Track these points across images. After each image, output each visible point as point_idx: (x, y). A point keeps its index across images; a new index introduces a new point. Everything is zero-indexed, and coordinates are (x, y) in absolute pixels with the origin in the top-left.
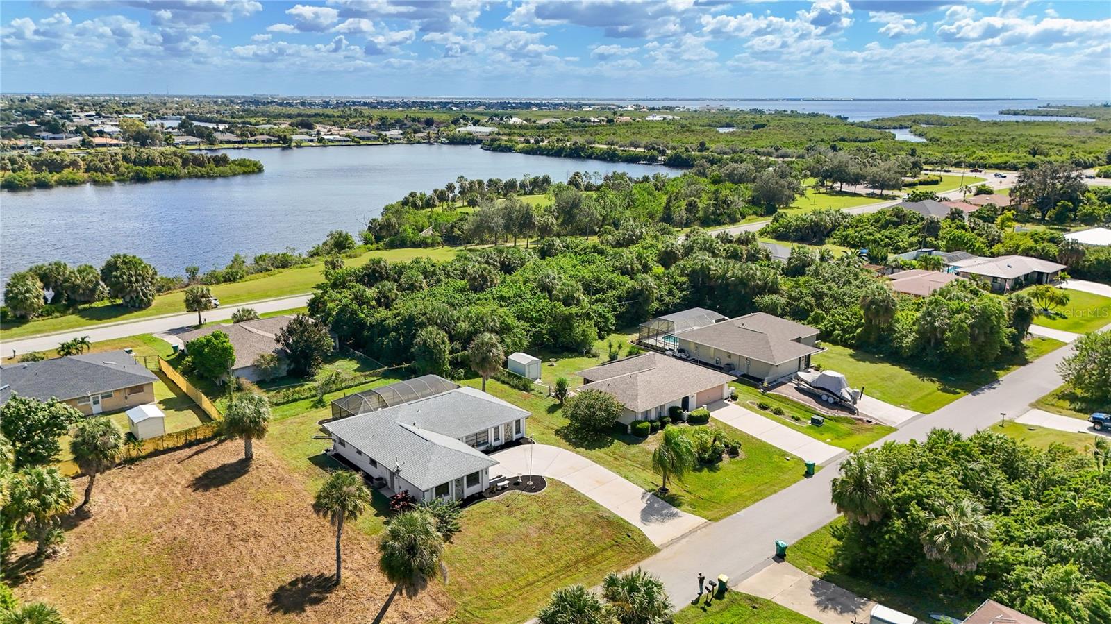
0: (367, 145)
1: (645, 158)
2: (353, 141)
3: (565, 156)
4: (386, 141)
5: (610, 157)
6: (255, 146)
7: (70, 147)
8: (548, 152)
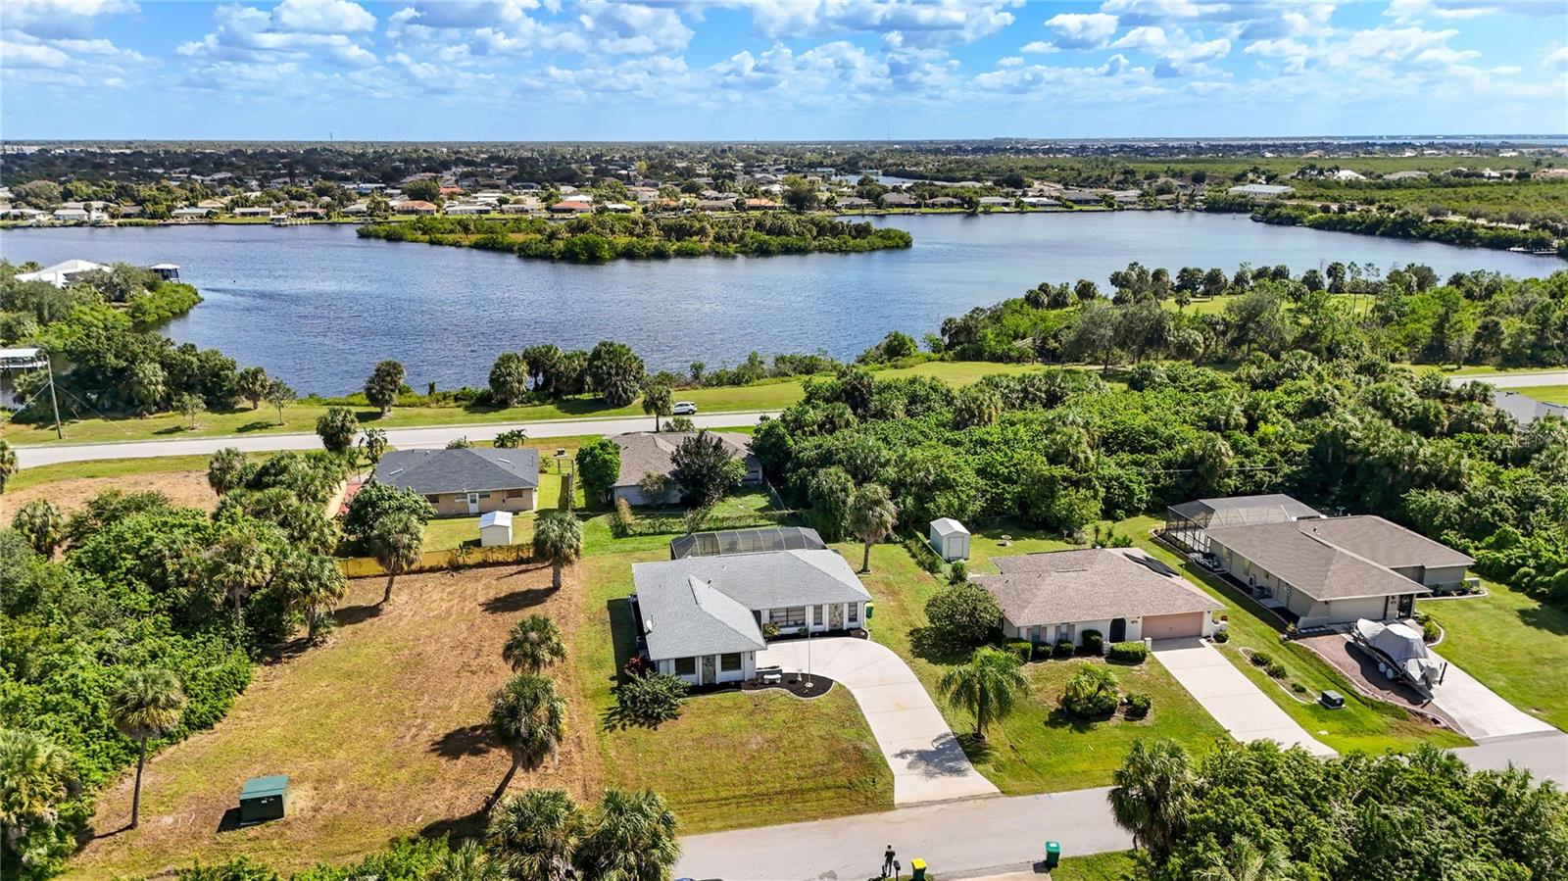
0: (1081, 211)
1: (1523, 243)
2: (1064, 205)
3: (1383, 235)
4: (1111, 205)
5: (1464, 239)
6: (932, 211)
7: (723, 209)
8: (1355, 228)
